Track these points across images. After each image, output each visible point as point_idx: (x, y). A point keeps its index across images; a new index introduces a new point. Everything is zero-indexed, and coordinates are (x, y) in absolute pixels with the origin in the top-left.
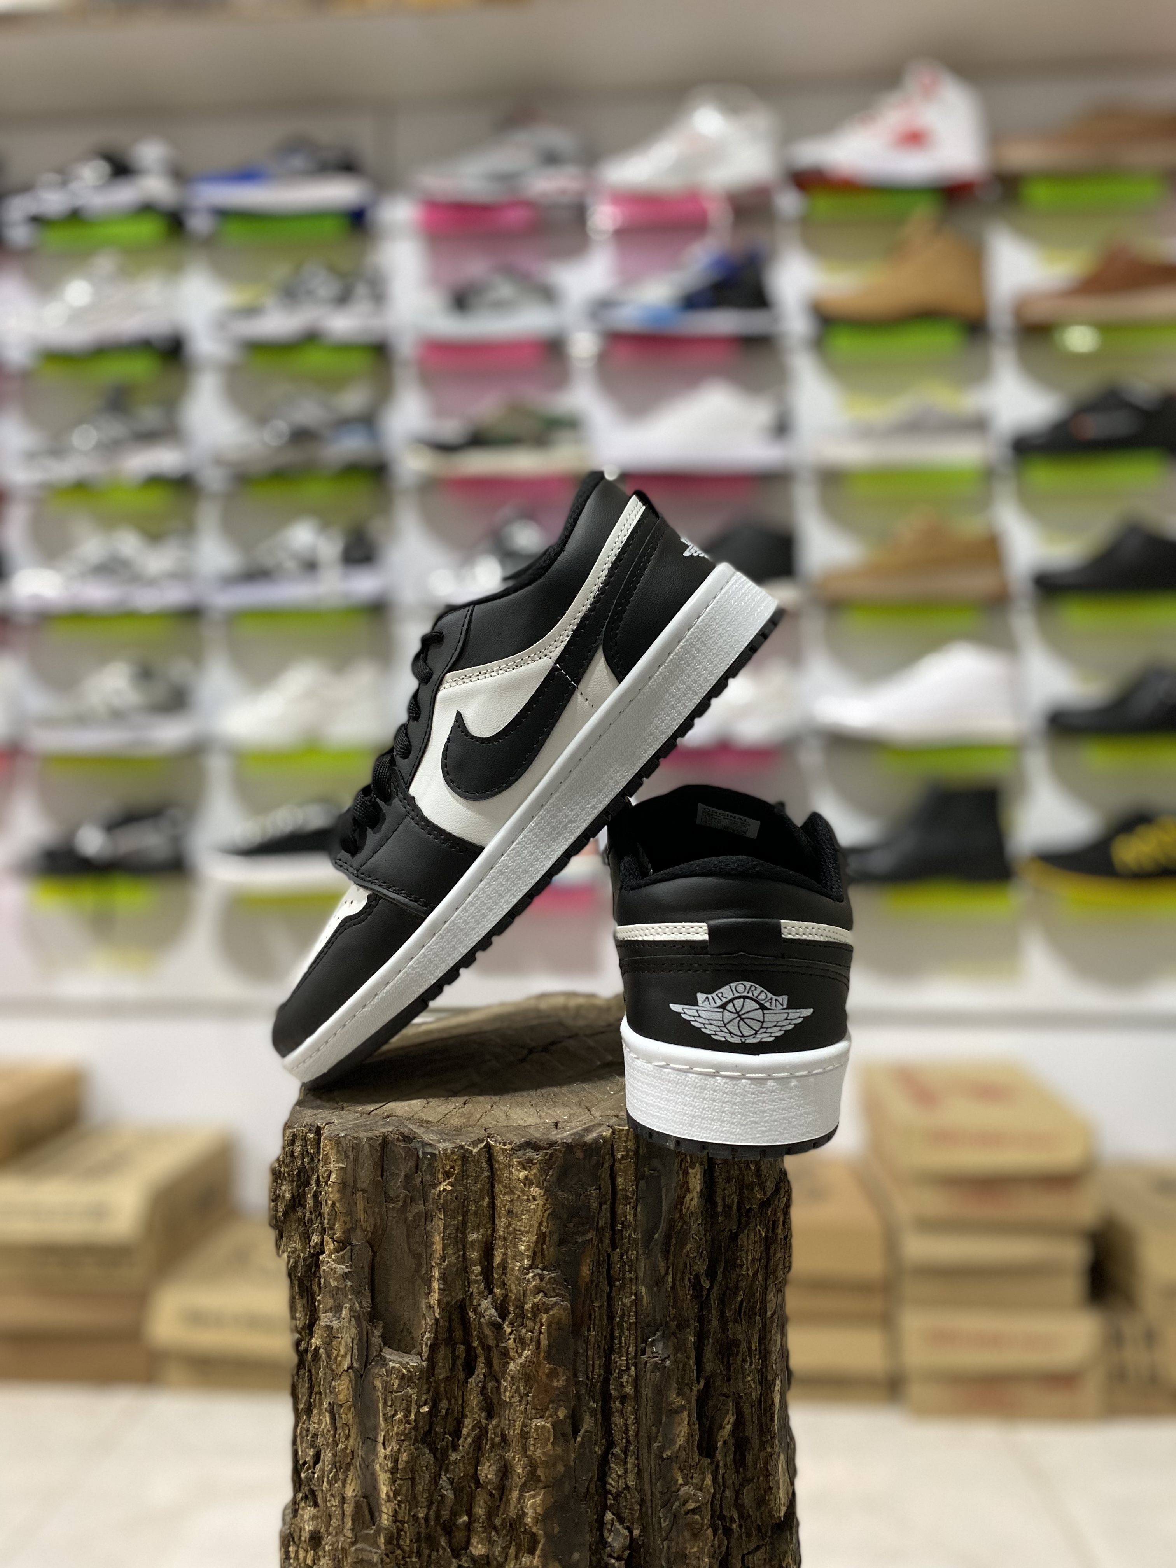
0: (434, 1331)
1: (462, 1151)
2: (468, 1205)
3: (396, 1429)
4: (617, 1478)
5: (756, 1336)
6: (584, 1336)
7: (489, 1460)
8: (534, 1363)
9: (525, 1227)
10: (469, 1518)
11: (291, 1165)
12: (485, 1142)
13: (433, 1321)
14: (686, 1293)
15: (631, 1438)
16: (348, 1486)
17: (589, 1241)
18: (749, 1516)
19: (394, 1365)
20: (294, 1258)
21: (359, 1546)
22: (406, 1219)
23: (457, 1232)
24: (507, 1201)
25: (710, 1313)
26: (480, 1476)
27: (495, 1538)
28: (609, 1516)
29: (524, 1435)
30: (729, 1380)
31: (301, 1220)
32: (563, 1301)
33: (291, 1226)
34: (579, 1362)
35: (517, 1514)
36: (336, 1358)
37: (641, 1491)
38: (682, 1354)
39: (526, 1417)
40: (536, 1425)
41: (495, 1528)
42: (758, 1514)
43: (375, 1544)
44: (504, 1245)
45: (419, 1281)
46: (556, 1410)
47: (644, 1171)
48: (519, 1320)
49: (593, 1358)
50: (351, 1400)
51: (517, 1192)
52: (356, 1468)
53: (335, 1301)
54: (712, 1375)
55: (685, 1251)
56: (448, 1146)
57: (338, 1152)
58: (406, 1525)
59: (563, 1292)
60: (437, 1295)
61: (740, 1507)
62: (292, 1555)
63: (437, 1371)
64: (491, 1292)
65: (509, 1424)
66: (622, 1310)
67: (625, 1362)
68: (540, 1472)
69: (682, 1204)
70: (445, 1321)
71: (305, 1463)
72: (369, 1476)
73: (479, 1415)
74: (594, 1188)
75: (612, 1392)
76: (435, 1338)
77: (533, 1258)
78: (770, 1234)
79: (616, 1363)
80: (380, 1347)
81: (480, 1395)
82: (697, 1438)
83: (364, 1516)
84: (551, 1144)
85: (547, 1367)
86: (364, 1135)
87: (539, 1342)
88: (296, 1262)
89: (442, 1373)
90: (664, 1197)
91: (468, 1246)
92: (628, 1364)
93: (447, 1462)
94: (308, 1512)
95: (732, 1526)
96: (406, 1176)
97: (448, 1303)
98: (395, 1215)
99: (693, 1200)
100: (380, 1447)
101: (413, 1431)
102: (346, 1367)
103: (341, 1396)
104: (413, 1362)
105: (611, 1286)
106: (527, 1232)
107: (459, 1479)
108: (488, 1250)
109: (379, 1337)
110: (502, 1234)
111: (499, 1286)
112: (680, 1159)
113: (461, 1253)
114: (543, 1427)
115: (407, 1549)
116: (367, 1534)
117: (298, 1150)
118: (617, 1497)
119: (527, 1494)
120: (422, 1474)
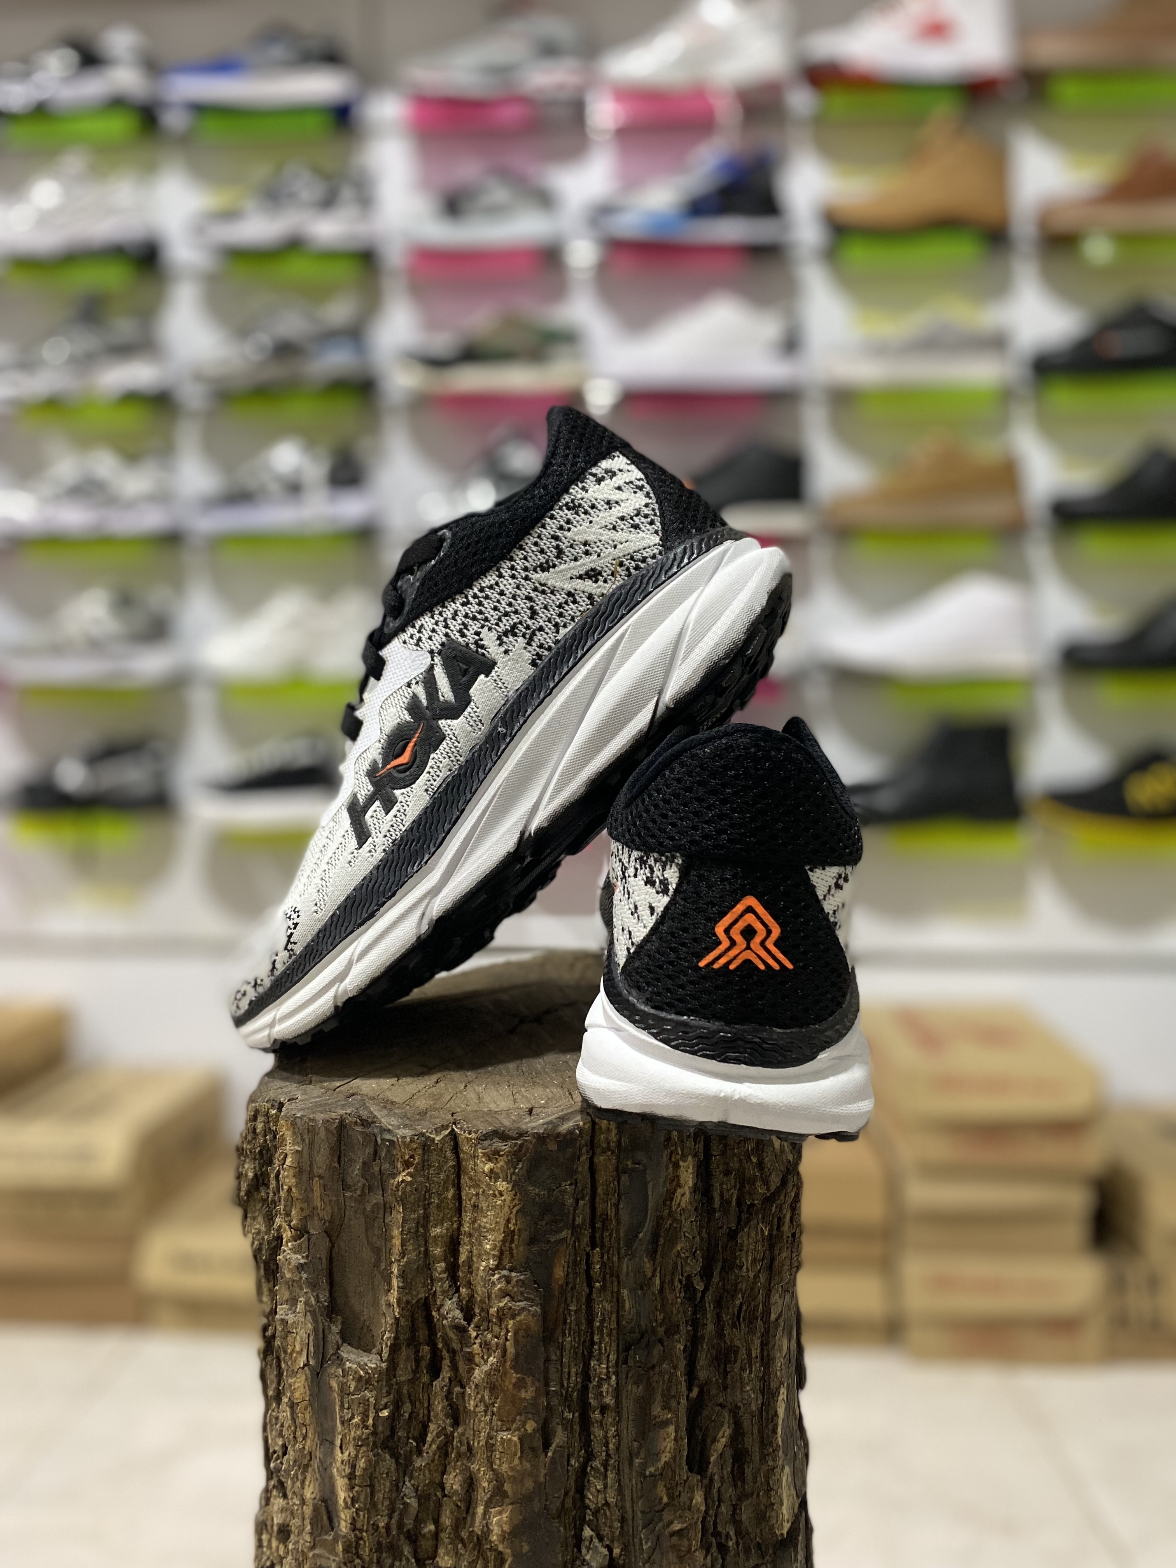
0: (394, 1330)
1: (423, 1139)
2: (430, 1198)
3: (352, 1433)
4: (596, 1493)
5: (757, 1342)
6: (559, 1342)
7: (455, 1470)
8: (499, 1372)
9: (491, 1224)
10: (437, 1527)
11: (254, 1142)
12: (450, 1129)
13: (393, 1320)
14: (677, 1297)
15: (611, 1452)
16: (306, 1487)
17: (564, 1240)
18: (748, 1533)
19: (350, 1365)
20: (258, 1240)
21: (316, 1551)
22: (365, 1209)
23: (417, 1227)
24: (473, 1195)
25: (704, 1315)
26: (446, 1486)
27: (462, 1551)
28: (587, 1532)
29: (490, 1447)
30: (725, 1388)
31: (264, 1201)
32: (532, 1306)
33: (255, 1206)
34: (552, 1369)
35: (482, 1530)
36: (291, 1354)
37: (622, 1508)
38: (669, 1364)
39: (491, 1429)
40: (502, 1438)
41: (462, 1541)
42: (758, 1531)
43: (333, 1551)
44: (469, 1241)
45: (378, 1277)
46: (524, 1424)
47: (627, 1165)
48: (485, 1324)
49: (569, 1366)
50: (307, 1399)
51: (482, 1186)
52: (314, 1470)
53: (291, 1293)
54: (708, 1382)
55: (674, 1251)
56: (408, 1133)
57: (294, 1133)
58: (364, 1534)
59: (532, 1296)
60: (396, 1293)
61: (736, 1522)
62: (265, 1544)
63: (399, 1372)
64: (457, 1291)
65: (474, 1435)
66: (602, 1314)
67: (605, 1371)
68: (507, 1487)
69: (671, 1200)
70: (407, 1320)
71: (275, 1452)
72: (326, 1481)
73: (443, 1421)
74: (569, 1182)
75: (591, 1401)
76: (396, 1338)
77: (500, 1258)
78: (775, 1232)
79: (595, 1370)
80: (338, 1346)
81: (445, 1401)
82: (685, 1453)
83: (322, 1520)
84: (521, 1134)
85: (514, 1376)
86: (320, 1117)
87: (505, 1351)
88: (261, 1244)
89: (403, 1375)
90: (650, 1193)
91: (431, 1241)
92: (608, 1372)
93: (411, 1468)
94: (278, 1502)
95: (727, 1542)
96: (364, 1163)
97: (408, 1302)
98: (353, 1205)
99: (685, 1195)
100: (338, 1451)
101: (371, 1437)
102: (302, 1365)
103: (297, 1395)
104: (372, 1362)
105: (590, 1287)
106: (493, 1230)
107: (424, 1486)
108: (453, 1244)
109: (337, 1333)
110: (467, 1229)
111: (465, 1286)
112: (669, 1151)
113: (422, 1249)
114: (510, 1440)
115: (367, 1559)
116: (326, 1540)
117: (260, 1126)
118: (596, 1513)
119: (493, 1510)
120: (382, 1482)
